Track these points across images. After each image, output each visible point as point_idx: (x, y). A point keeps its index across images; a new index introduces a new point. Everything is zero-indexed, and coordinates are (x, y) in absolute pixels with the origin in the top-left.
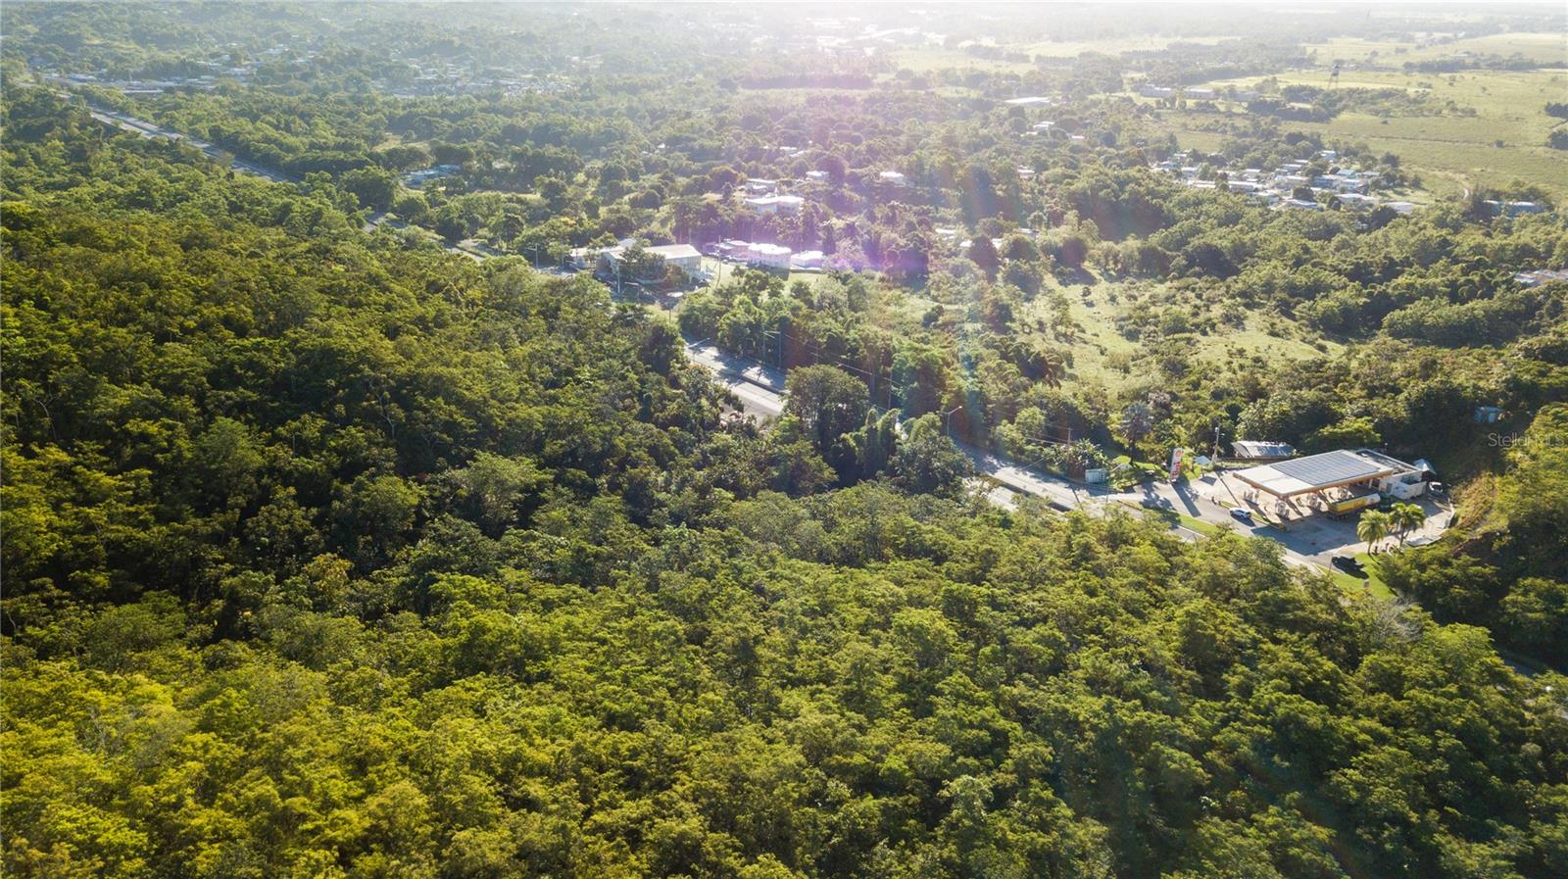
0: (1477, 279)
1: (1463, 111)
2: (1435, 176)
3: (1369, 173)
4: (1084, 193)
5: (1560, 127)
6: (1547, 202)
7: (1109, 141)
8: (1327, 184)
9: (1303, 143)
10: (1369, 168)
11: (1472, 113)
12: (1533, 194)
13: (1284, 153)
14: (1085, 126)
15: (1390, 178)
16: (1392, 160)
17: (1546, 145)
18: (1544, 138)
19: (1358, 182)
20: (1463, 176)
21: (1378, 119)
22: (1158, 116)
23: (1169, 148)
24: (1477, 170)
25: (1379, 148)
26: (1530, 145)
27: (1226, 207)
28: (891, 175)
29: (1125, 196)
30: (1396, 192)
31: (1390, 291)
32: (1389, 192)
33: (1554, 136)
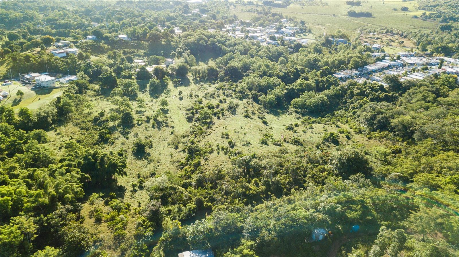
0: (325, 79)
1: (324, 3)
2: (316, 28)
3: (295, 28)
4: (194, 42)
5: (350, 9)
6: (347, 38)
7: (214, 17)
8: (282, 33)
9: (277, 16)
10: (296, 26)
11: (327, 4)
12: (343, 36)
13: (270, 21)
14: (208, 11)
15: (301, 30)
16: (303, 23)
17: (347, 15)
18: (346, 13)
19: (292, 31)
20: (324, 27)
21: (301, 7)
22: (235, 6)
23: (233, 20)
24: (328, 25)
25: (300, 17)
26: (342, 15)
27: (244, 46)
28: (123, 36)
29: (209, 43)
30: (304, 35)
31: (294, 87)
32: (301, 35)
33: (349, 12)
